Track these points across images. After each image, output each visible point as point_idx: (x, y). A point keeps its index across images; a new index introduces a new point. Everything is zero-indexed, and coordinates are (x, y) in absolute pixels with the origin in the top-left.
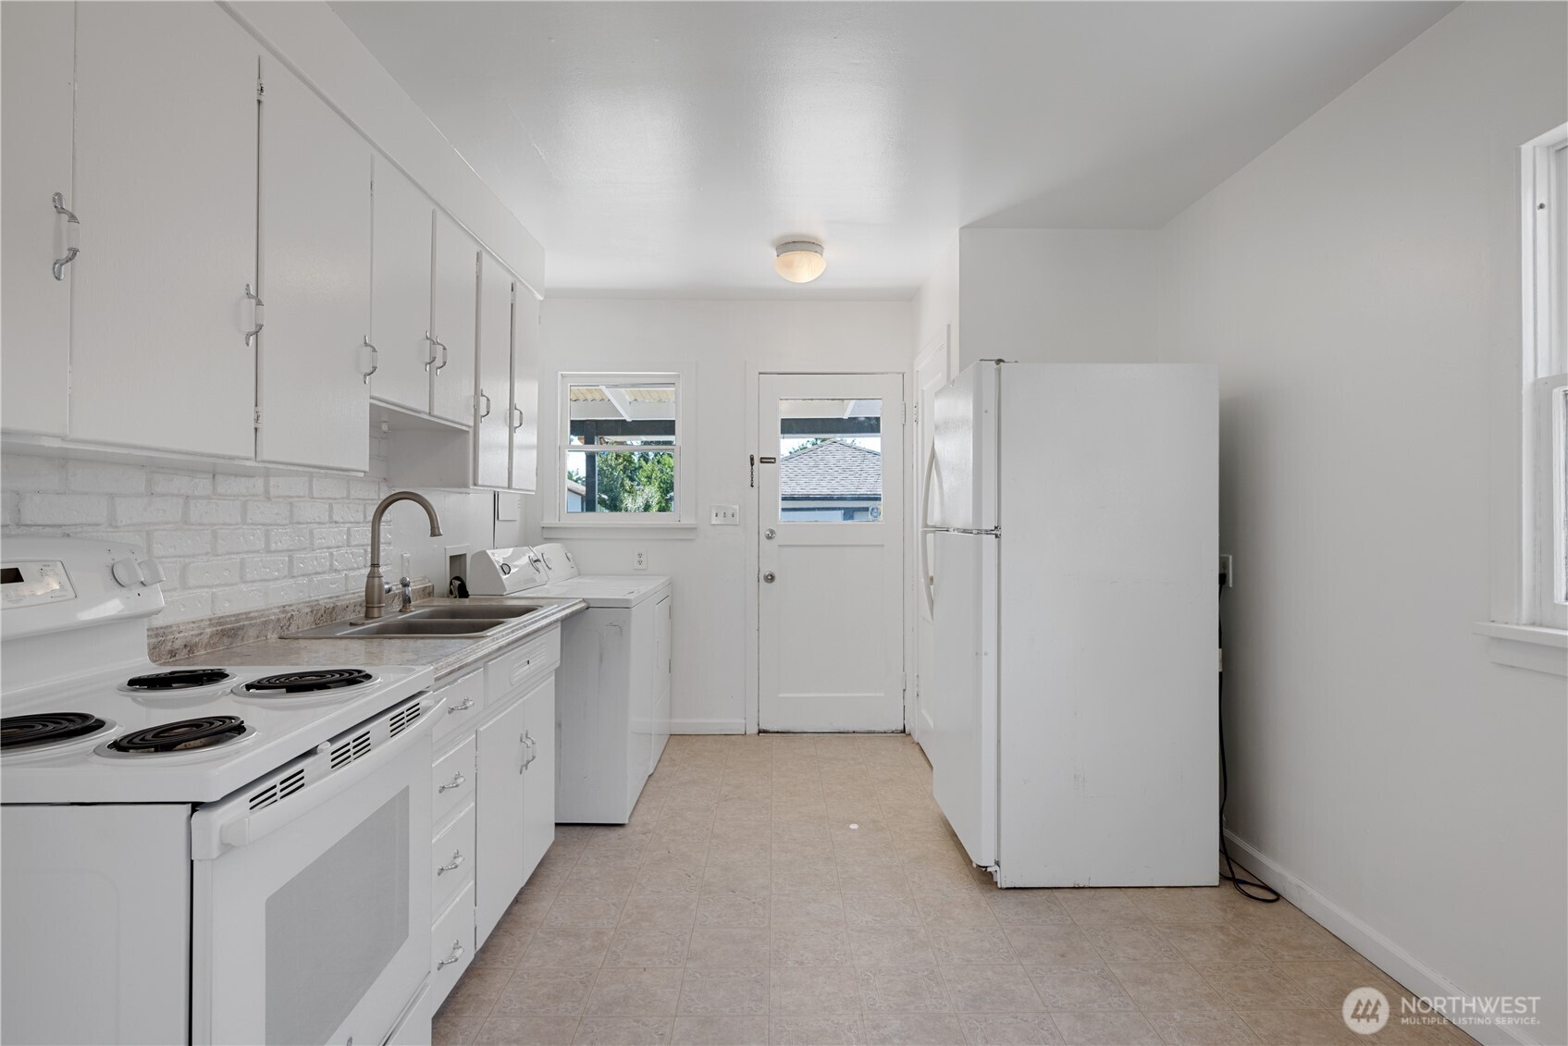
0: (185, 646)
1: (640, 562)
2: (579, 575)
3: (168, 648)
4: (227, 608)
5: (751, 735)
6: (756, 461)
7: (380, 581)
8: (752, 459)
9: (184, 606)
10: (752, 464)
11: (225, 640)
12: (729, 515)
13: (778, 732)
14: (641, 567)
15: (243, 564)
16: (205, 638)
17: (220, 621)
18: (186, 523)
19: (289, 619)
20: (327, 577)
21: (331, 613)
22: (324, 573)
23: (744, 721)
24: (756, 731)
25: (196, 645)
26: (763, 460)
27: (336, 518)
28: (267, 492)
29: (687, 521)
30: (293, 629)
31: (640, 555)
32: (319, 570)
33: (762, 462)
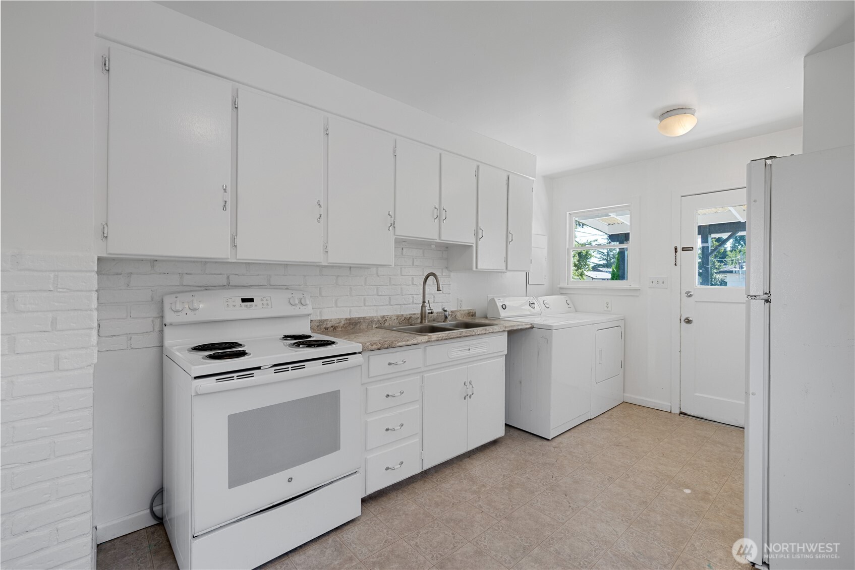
0: (332, 327)
1: (607, 307)
2: (576, 311)
3: (324, 326)
4: (355, 315)
5: (674, 414)
6: (679, 250)
7: (425, 309)
8: (676, 249)
9: (336, 313)
10: (676, 252)
11: (351, 326)
12: (660, 282)
13: (694, 416)
14: (608, 309)
15: (365, 300)
16: (341, 324)
17: (350, 319)
18: (337, 284)
19: (384, 321)
20: (411, 306)
21: (408, 320)
22: (409, 304)
23: (670, 404)
24: (678, 412)
25: (337, 327)
26: (684, 249)
27: (415, 283)
28: (377, 273)
29: (634, 286)
30: (387, 324)
31: (607, 303)
32: (405, 303)
33: (683, 250)
